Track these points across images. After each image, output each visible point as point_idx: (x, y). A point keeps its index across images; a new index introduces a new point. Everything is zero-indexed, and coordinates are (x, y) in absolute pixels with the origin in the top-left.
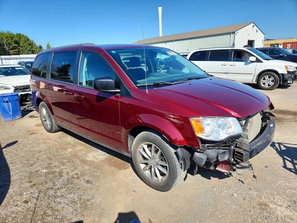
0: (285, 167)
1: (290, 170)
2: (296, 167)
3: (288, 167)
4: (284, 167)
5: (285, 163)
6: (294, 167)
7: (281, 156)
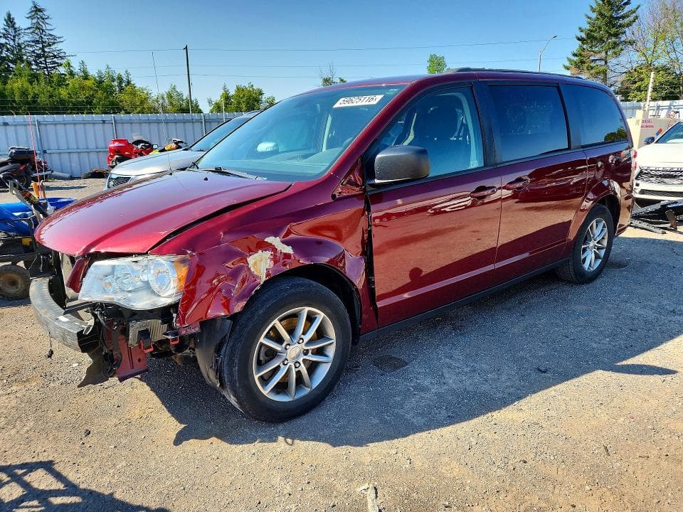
0: (48, 466)
1: (31, 467)
2: (22, 486)
3: (40, 473)
4: (51, 463)
5: (59, 476)
6: (26, 485)
7: (91, 492)
